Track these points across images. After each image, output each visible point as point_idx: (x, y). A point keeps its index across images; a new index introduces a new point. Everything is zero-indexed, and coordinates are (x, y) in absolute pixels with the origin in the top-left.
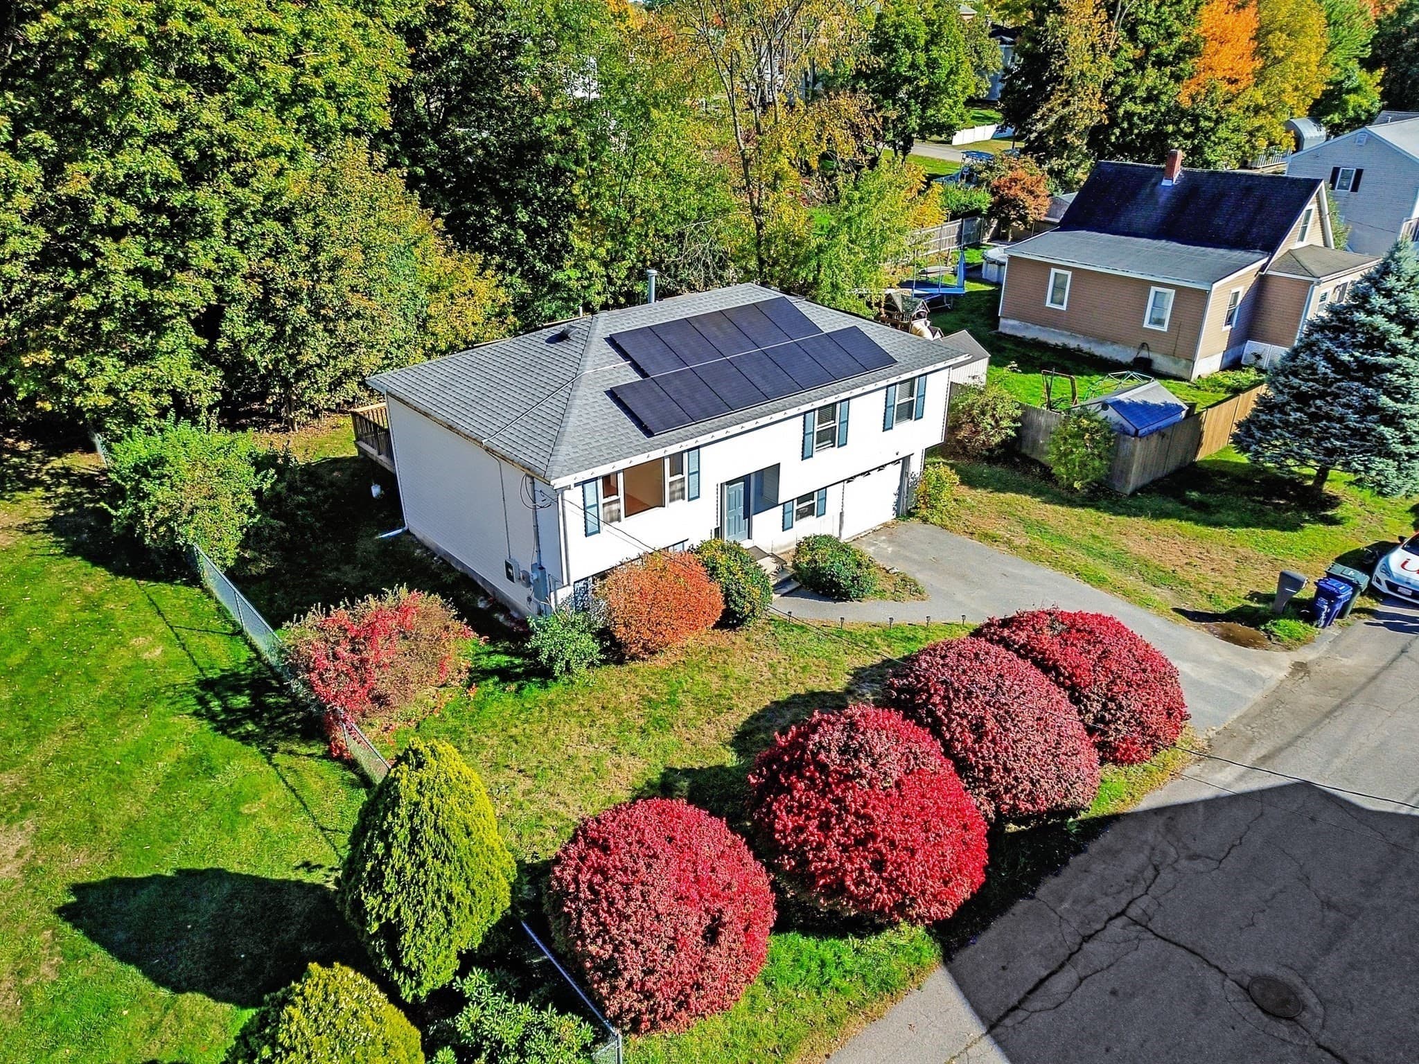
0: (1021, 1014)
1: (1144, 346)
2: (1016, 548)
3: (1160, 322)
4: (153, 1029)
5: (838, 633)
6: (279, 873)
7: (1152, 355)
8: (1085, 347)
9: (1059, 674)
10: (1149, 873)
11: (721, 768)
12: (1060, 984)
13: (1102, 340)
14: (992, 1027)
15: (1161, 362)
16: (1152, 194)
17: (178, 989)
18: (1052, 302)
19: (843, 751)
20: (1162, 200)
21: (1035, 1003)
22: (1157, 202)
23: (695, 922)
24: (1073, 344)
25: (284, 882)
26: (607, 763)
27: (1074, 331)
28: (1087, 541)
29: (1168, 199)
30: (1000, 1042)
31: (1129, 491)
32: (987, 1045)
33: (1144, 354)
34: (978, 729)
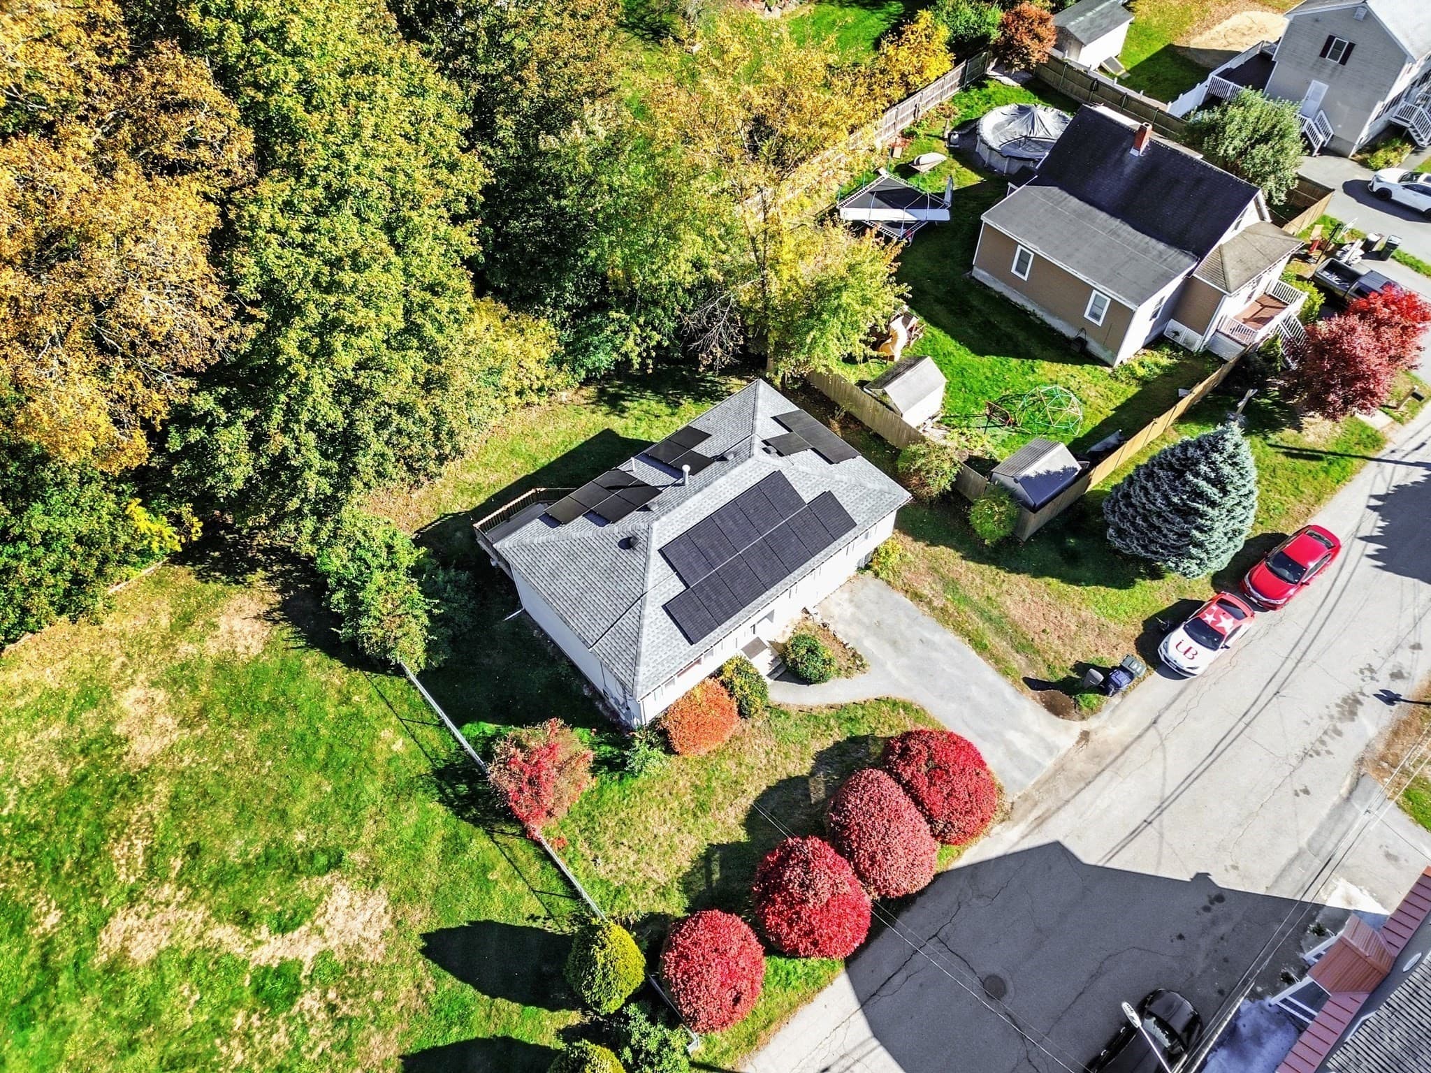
0: (877, 998)
1: (1083, 329)
2: (934, 609)
3: (1097, 317)
4: (489, 1016)
5: (810, 716)
6: (521, 922)
7: (1088, 338)
8: (1039, 313)
9: (923, 807)
10: (956, 906)
11: (739, 843)
12: (897, 979)
13: (1052, 313)
14: (863, 1004)
15: (1094, 347)
16: (1120, 162)
17: (493, 996)
18: (1017, 269)
19: (801, 885)
20: (1128, 170)
21: (883, 993)
22: (1121, 173)
23: (729, 997)
24: (1030, 307)
25: (525, 927)
26: (676, 840)
27: (1031, 298)
28: (983, 603)
29: (1134, 171)
30: (865, 1014)
31: (1025, 538)
32: (860, 1013)
33: (1082, 335)
34: (872, 858)
